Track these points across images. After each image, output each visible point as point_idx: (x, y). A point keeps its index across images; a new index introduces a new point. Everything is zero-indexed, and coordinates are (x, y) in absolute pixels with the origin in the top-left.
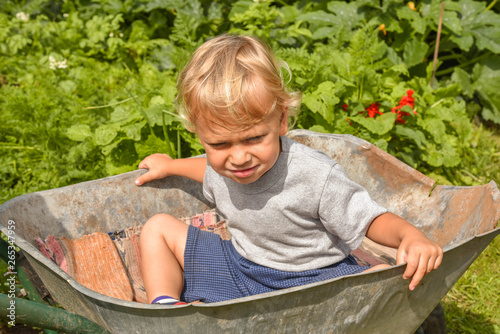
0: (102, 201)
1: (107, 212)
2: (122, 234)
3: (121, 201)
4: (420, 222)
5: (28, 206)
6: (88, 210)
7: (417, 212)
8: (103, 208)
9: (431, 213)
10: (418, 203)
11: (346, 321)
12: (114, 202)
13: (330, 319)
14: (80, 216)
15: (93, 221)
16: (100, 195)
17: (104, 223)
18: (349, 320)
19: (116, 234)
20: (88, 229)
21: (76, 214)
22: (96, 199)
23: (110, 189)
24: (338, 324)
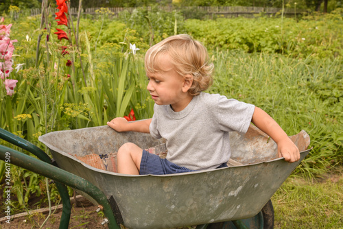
0: (96, 138)
1: (98, 144)
2: (106, 156)
3: (106, 139)
4: (263, 155)
5: (57, 137)
6: (89, 142)
7: (261, 151)
8: (97, 142)
9: (268, 151)
10: (261, 147)
11: (229, 194)
12: (103, 139)
13: (221, 192)
14: (84, 145)
15: (91, 148)
16: (95, 135)
17: (97, 150)
18: (231, 194)
19: (103, 156)
20: (88, 152)
21: (82, 143)
22: (93, 136)
23: (101, 132)
24: (225, 195)
